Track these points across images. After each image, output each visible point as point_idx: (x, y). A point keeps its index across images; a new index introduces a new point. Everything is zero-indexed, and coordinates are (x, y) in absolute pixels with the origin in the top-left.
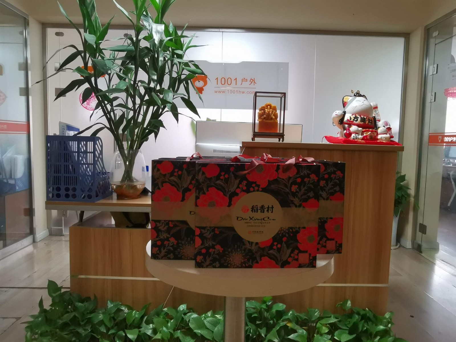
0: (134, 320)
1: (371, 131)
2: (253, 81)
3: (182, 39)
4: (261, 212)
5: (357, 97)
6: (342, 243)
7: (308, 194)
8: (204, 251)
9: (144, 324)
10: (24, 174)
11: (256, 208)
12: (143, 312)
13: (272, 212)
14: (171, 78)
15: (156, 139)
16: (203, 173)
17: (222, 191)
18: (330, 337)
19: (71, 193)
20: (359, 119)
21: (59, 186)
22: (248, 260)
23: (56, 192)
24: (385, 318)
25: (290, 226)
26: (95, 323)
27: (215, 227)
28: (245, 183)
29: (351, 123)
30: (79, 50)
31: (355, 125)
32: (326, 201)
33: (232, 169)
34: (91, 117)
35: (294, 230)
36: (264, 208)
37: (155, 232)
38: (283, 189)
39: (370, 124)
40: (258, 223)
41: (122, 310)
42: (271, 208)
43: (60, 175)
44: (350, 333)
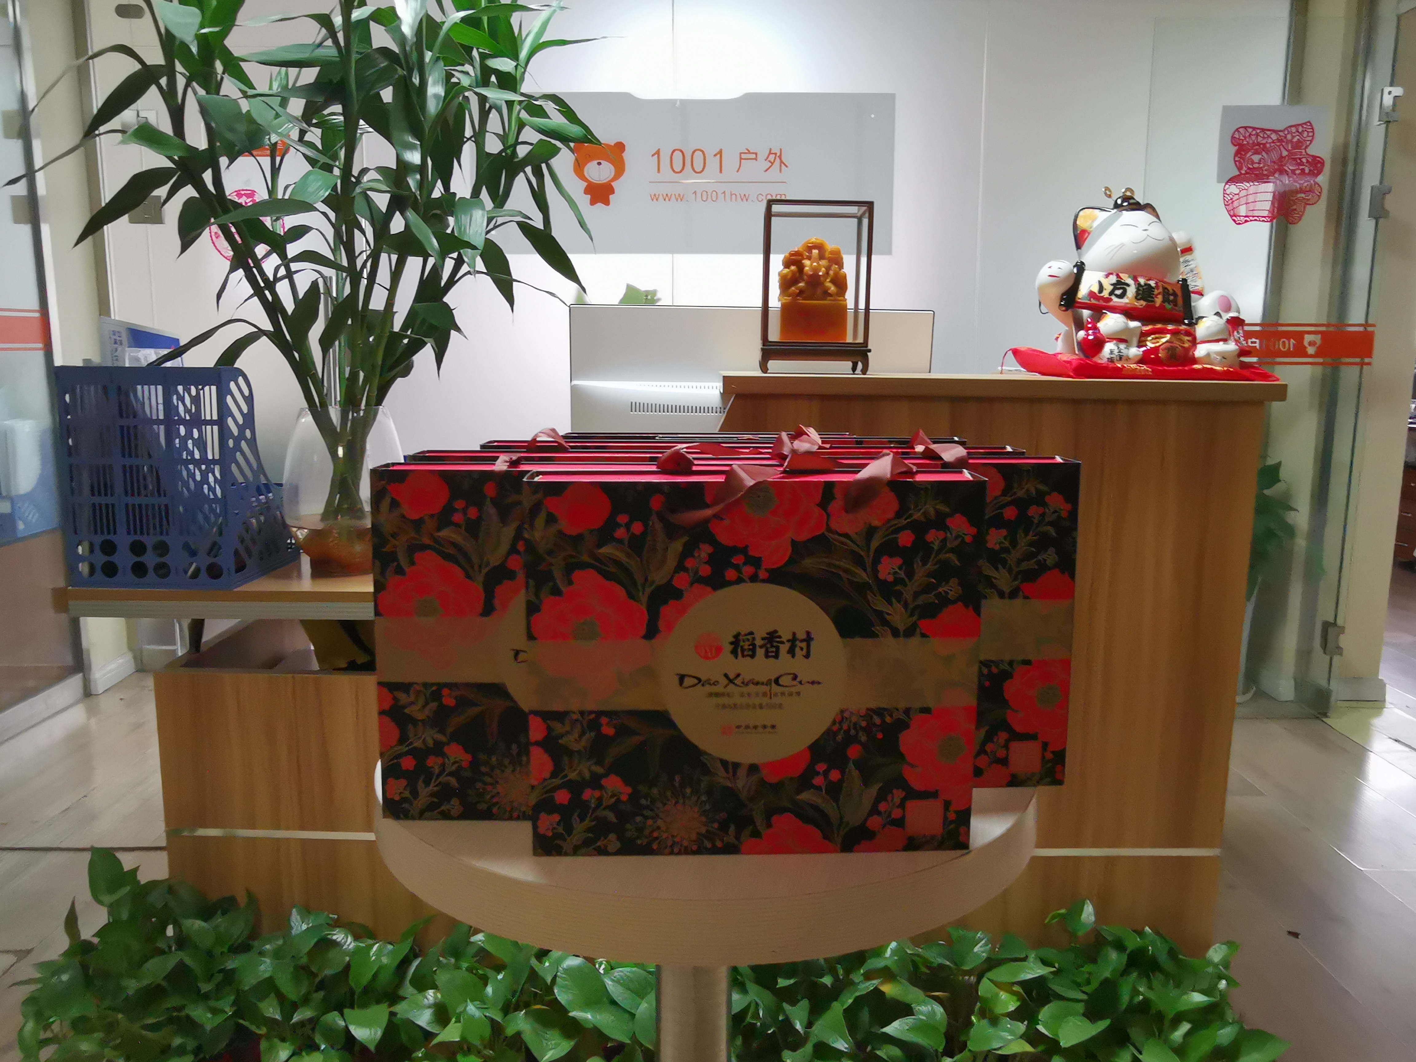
0: (375, 976)
1: (1174, 333)
2: (777, 159)
3: (515, 19)
4: (767, 656)
5: (1124, 212)
6: (1065, 748)
7: (940, 590)
8: (562, 797)
9: (408, 989)
10: (42, 480)
11: (747, 643)
12: (404, 949)
13: (807, 656)
14: (481, 154)
15: (439, 368)
16: (551, 520)
17: (620, 583)
18: (1021, 1027)
19: (150, 559)
20: (1131, 291)
21: (111, 537)
22: (724, 827)
23: (101, 559)
24: (1210, 963)
25: (873, 705)
26: (247, 988)
27: (599, 714)
28: (705, 551)
29: (1102, 303)
30: (148, 63)
31: (1114, 310)
32: (1007, 601)
33: (656, 503)
34: (219, 296)
35: (888, 719)
36: (778, 640)
37: (393, 723)
38: (846, 571)
39: (1168, 306)
40: (757, 694)
41: (335, 944)
42: (802, 641)
43: (109, 500)
44: (1092, 1014)
